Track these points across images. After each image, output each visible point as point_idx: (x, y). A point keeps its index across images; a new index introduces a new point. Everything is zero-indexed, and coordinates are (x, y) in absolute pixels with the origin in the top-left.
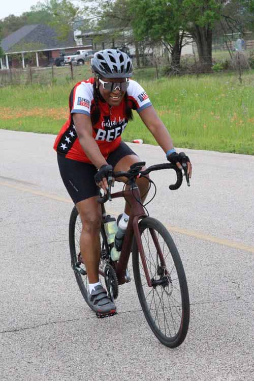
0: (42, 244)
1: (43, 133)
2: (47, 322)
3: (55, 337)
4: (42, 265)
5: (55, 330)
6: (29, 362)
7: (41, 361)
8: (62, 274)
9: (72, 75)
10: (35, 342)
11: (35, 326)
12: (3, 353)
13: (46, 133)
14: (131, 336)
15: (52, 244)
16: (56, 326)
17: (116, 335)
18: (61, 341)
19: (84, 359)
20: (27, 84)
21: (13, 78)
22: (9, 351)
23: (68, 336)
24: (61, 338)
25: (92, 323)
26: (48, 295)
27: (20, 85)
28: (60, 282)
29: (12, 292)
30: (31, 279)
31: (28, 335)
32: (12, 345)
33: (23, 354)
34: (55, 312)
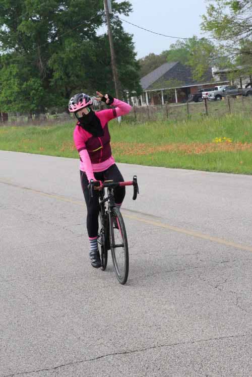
0: (158, 273)
1: (174, 168)
2: (154, 345)
3: (160, 359)
4: (157, 293)
5: (162, 352)
9: (207, 111)
10: (142, 363)
11: (144, 349)
12: (112, 373)
13: (177, 168)
14: (231, 359)
15: (169, 273)
16: (162, 349)
17: (217, 358)
18: (165, 363)
20: (162, 121)
21: (150, 115)
22: (118, 371)
23: (173, 358)
24: (166, 360)
25: (197, 346)
26: (159, 321)
27: (157, 122)
28: (171, 309)
29: (126, 318)
31: (136, 357)
32: (121, 366)
33: (129, 374)
34: (163, 337)
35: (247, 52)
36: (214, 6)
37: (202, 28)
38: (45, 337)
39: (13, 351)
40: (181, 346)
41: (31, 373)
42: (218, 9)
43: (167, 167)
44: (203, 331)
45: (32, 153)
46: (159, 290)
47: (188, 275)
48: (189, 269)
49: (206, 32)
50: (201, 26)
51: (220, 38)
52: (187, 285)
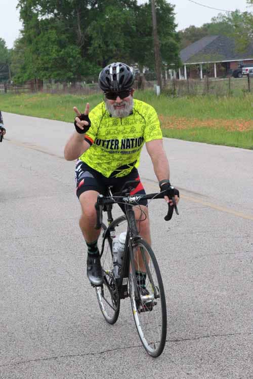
0: (207, 255)
1: (216, 144)
2: (208, 334)
3: (215, 350)
4: (206, 277)
5: (216, 343)
6: (188, 374)
7: (200, 374)
8: (226, 287)
9: (249, 88)
10: (195, 353)
11: (197, 337)
13: (219, 144)
15: (218, 256)
16: (217, 339)
18: (221, 355)
19: (244, 374)
20: (203, 94)
21: (189, 87)
23: (228, 350)
24: (222, 352)
26: (211, 308)
27: (197, 96)
29: (175, 303)
30: (195, 290)
31: (188, 347)
32: (173, 355)
33: (182, 365)
34: (216, 325)
38: (89, 318)
39: (56, 332)
40: (237, 337)
41: (75, 357)
43: (208, 143)
45: (68, 122)
46: (208, 274)
47: (239, 259)
48: (240, 252)
52: (239, 270)
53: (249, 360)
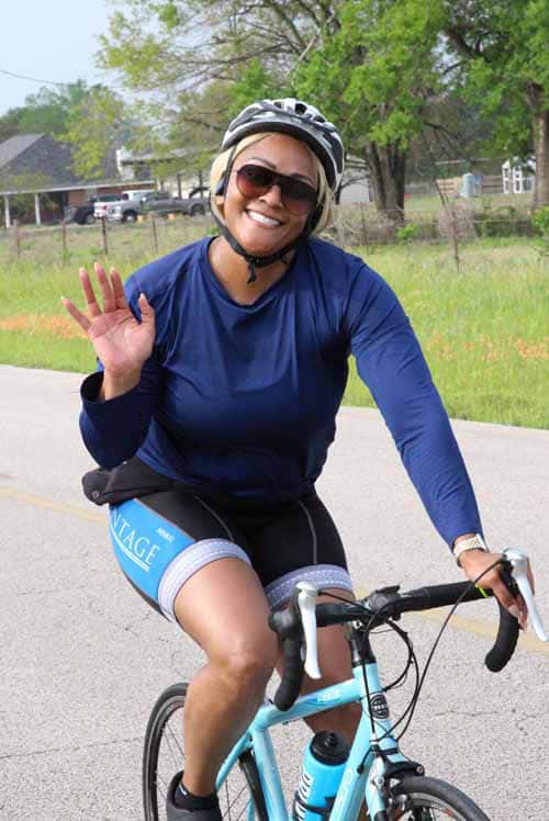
1: (33, 366)
3: (4, 785)
5: (8, 770)
9: (106, 245)
13: (40, 367)
15: (22, 598)
16: (10, 764)
17: (128, 782)
18: (16, 794)
20: (11, 262)
23: (32, 782)
24: (18, 787)
25: (84, 757)
28: (28, 675)
34: (11, 737)
35: (192, 120)
36: (126, 16)
37: (97, 62)
40: (50, 757)
42: (132, 23)
43: (17, 366)
44: (98, 725)
47: (66, 603)
48: (68, 588)
49: (106, 73)
50: (97, 58)
51: (136, 86)
52: (64, 624)
53: (71, 800)
